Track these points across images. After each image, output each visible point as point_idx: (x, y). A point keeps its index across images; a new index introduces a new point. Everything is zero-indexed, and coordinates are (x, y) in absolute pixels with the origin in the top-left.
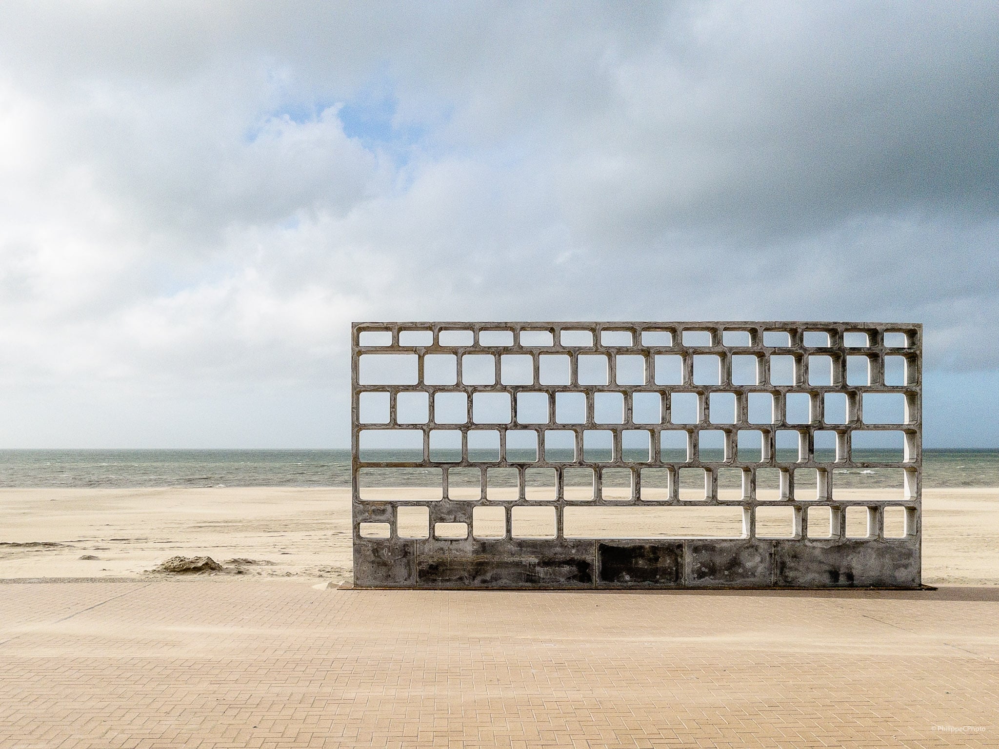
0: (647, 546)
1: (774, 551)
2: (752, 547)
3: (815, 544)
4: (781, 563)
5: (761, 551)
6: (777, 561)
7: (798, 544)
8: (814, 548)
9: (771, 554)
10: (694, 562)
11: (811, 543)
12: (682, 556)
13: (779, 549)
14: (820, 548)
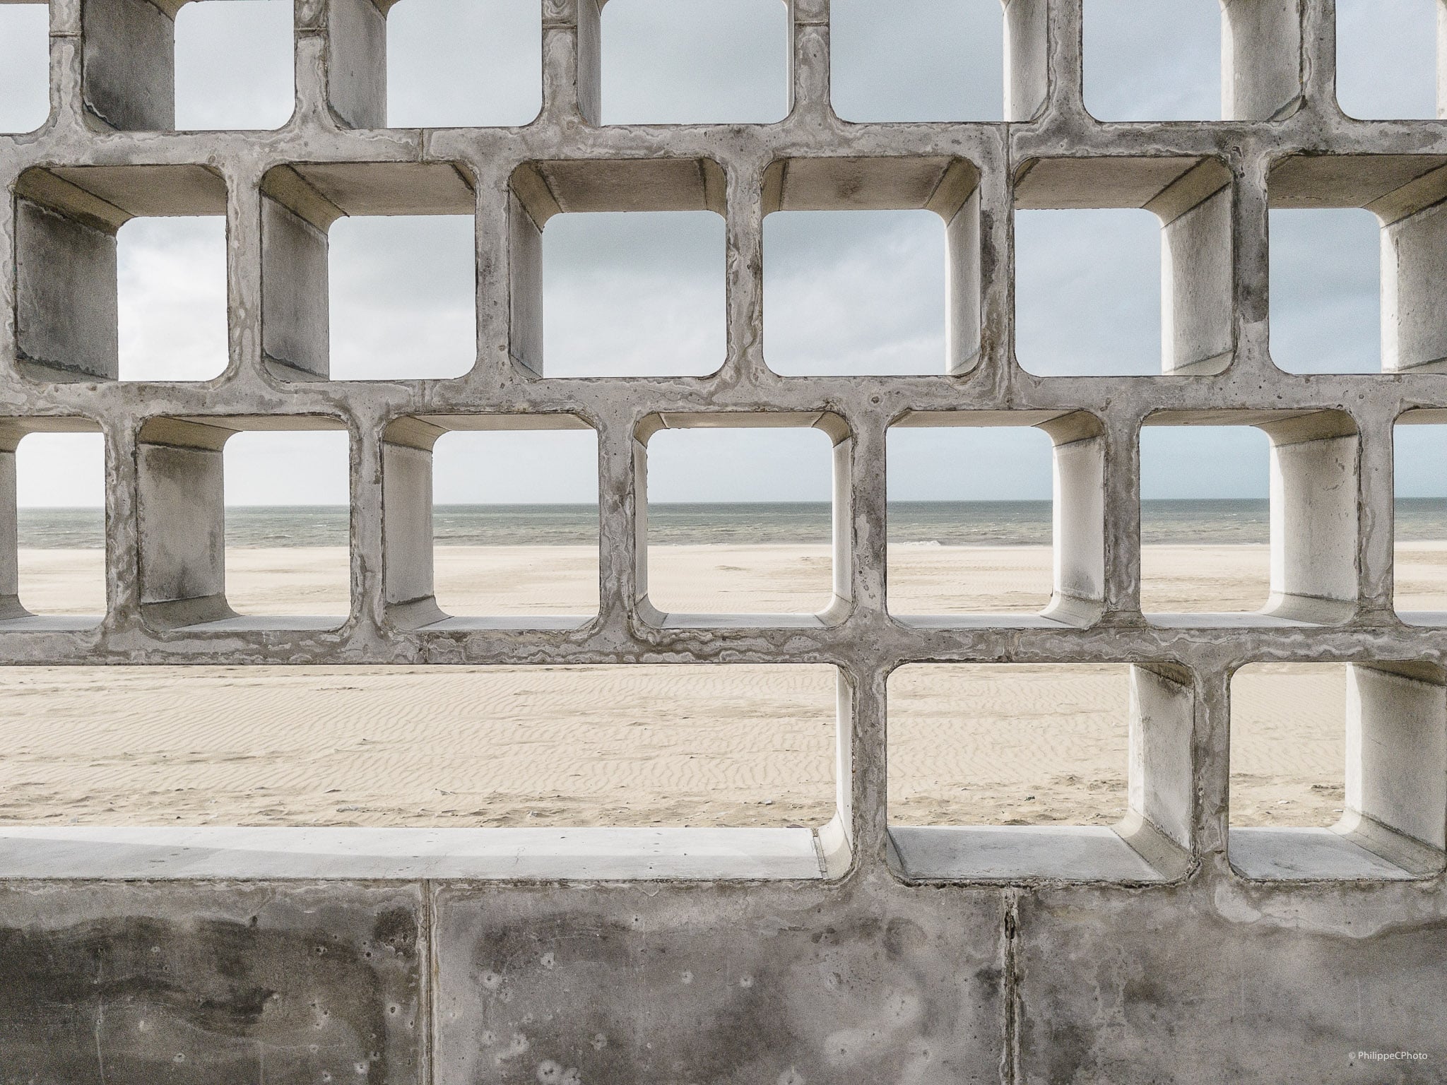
0: (185, 921)
1: (1011, 955)
2: (867, 927)
3: (1279, 911)
4: (1056, 1037)
5: (922, 953)
6: (1028, 1025)
7: (1165, 911)
8: (1271, 934)
9: (988, 977)
10: (485, 1025)
11: (1256, 905)
12: (409, 989)
13: (1043, 941)
14: (1314, 936)
